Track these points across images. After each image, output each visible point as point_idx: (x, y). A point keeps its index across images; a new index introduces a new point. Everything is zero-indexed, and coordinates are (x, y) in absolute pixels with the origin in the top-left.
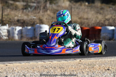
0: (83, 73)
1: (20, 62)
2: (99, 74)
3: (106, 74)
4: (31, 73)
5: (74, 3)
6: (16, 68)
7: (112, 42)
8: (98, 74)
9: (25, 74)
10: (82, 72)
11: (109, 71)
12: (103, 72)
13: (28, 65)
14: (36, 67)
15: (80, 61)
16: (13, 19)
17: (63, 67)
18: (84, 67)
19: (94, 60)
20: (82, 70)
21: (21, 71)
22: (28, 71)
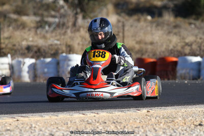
0: (156, 131)
1: (40, 114)
2: (185, 132)
3: (196, 133)
4: (63, 132)
5: (127, 17)
6: (36, 125)
7: (200, 82)
8: (183, 133)
9: (53, 133)
10: (154, 129)
11: (202, 127)
12: (192, 129)
13: (56, 119)
14: (71, 122)
15: (148, 111)
16: (19, 45)
17: (119, 121)
18: (157, 121)
19: (173, 110)
20: (153, 126)
21: (46, 128)
22: (57, 128)
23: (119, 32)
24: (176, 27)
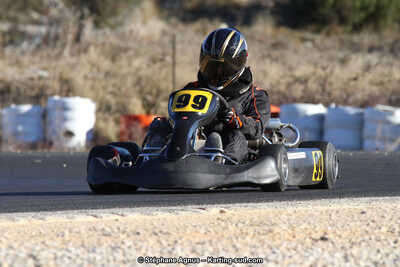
0: (237, 250)
1: (10, 214)
2: (294, 252)
3: (316, 255)
4: (55, 251)
5: (181, 26)
6: (2, 236)
8: (289, 254)
9: (35, 254)
10: (234, 246)
11: (326, 243)
12: (307, 248)
13: (42, 226)
14: (71, 232)
15: (222, 212)
17: (165, 231)
18: (239, 232)
19: (270, 210)
20: (232, 241)
21: (22, 244)
22: (43, 243)
23: (164, 55)
24: (276, 46)
